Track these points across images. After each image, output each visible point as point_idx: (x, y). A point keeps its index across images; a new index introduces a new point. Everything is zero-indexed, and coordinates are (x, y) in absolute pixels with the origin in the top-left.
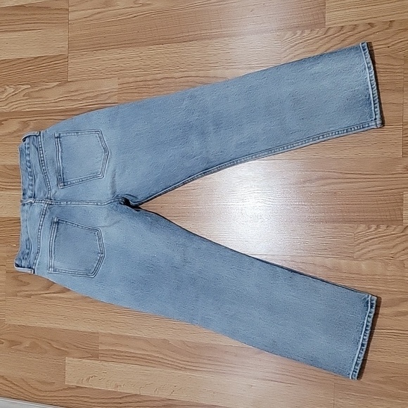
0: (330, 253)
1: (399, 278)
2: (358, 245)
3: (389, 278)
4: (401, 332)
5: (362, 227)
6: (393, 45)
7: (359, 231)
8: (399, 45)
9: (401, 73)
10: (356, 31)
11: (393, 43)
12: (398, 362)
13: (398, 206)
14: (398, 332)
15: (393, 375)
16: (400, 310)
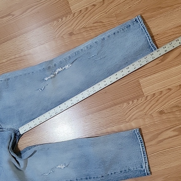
0: (114, 124)
1: (152, 123)
2: (126, 114)
3: (147, 125)
4: (164, 151)
5: (125, 104)
6: (108, 11)
7: (124, 107)
8: (111, 10)
9: (117, 23)
10: (88, 11)
11: (108, 10)
12: (168, 167)
13: (139, 87)
14: (162, 151)
15: (168, 175)
16: (159, 139)
